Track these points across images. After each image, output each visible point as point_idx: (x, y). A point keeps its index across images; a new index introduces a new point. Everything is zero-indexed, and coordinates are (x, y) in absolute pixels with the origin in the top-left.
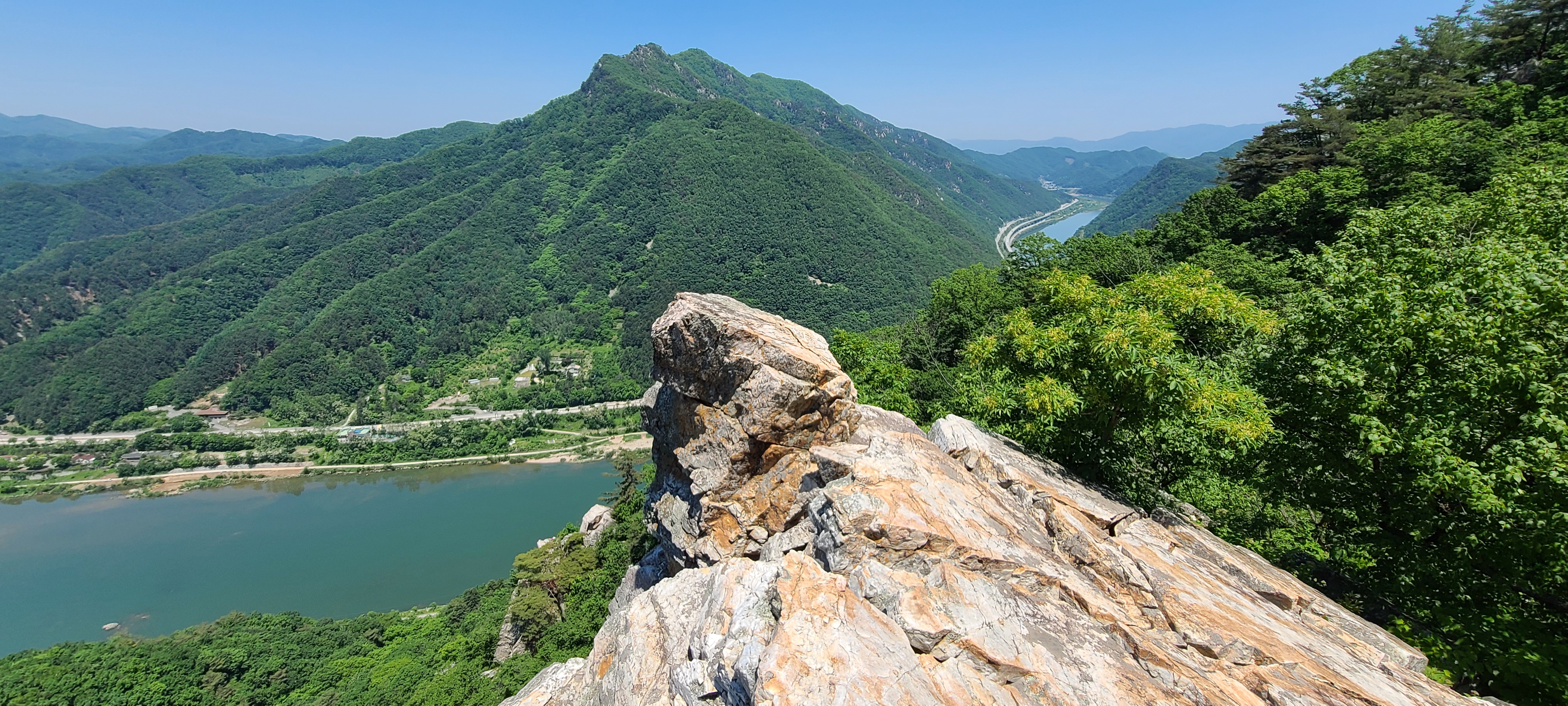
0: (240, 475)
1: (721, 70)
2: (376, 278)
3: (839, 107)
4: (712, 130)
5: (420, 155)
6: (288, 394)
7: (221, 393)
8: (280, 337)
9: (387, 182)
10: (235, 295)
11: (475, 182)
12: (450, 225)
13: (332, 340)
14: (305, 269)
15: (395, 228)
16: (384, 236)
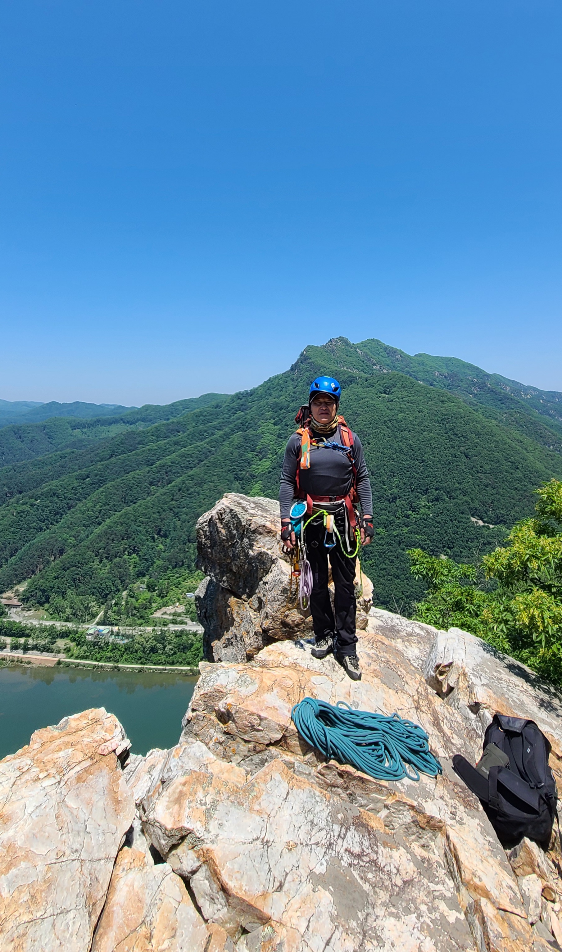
0: (16, 659)
1: (391, 352)
2: (138, 504)
3: (488, 375)
4: (384, 395)
5: (181, 416)
6: (63, 592)
7: (22, 588)
8: (68, 546)
9: (158, 435)
10: (50, 513)
11: (213, 434)
12: (192, 465)
13: (100, 551)
14: (94, 496)
15: (156, 467)
16: (148, 473)
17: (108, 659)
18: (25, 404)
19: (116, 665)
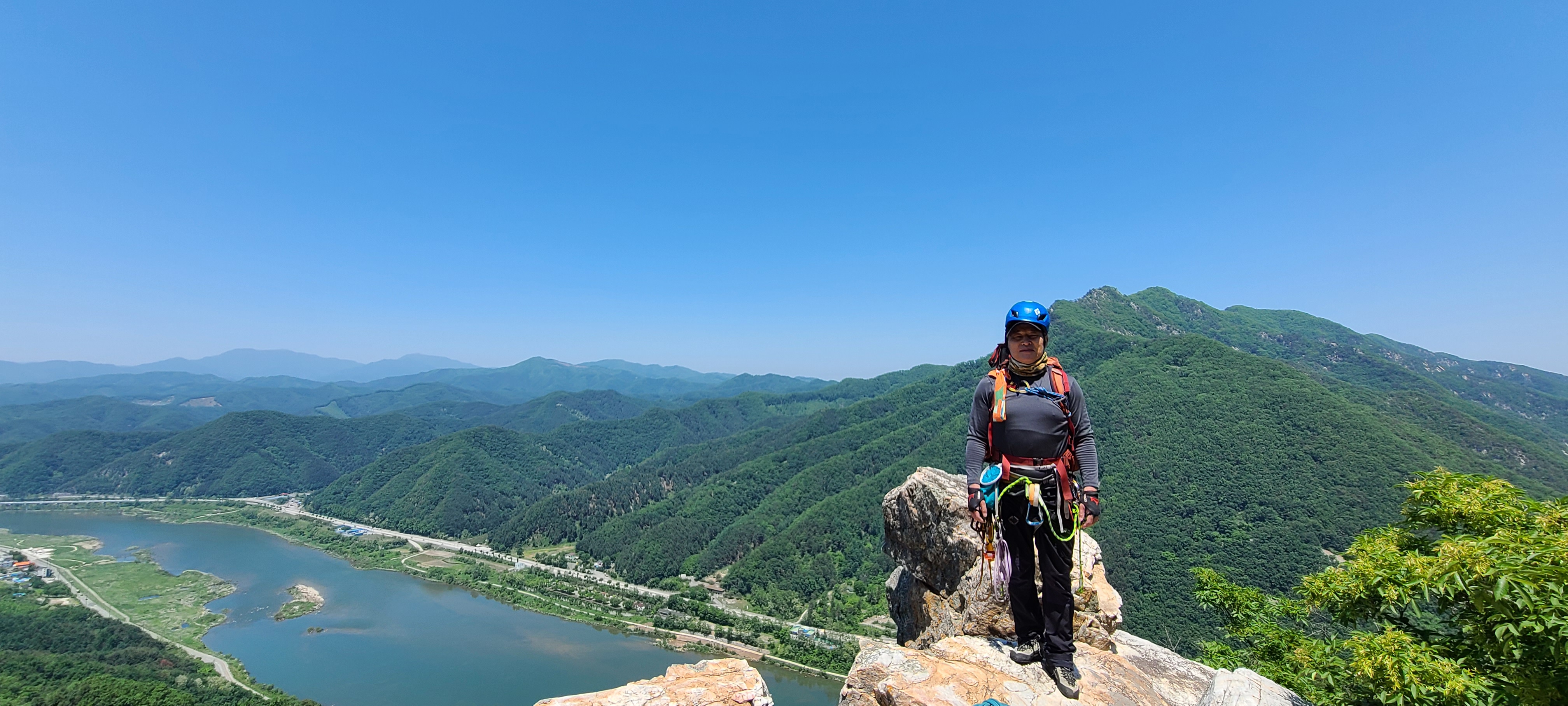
0: (721, 647)
1: (1185, 306)
2: (841, 493)
3: (1358, 338)
4: (1174, 367)
5: (889, 392)
6: (764, 584)
7: (723, 573)
8: (768, 534)
9: (861, 414)
10: (748, 496)
11: (929, 415)
12: (904, 452)
13: (801, 543)
14: (793, 481)
15: (861, 453)
16: (852, 458)
17: (814, 664)
18: (717, 376)
19: (823, 671)
